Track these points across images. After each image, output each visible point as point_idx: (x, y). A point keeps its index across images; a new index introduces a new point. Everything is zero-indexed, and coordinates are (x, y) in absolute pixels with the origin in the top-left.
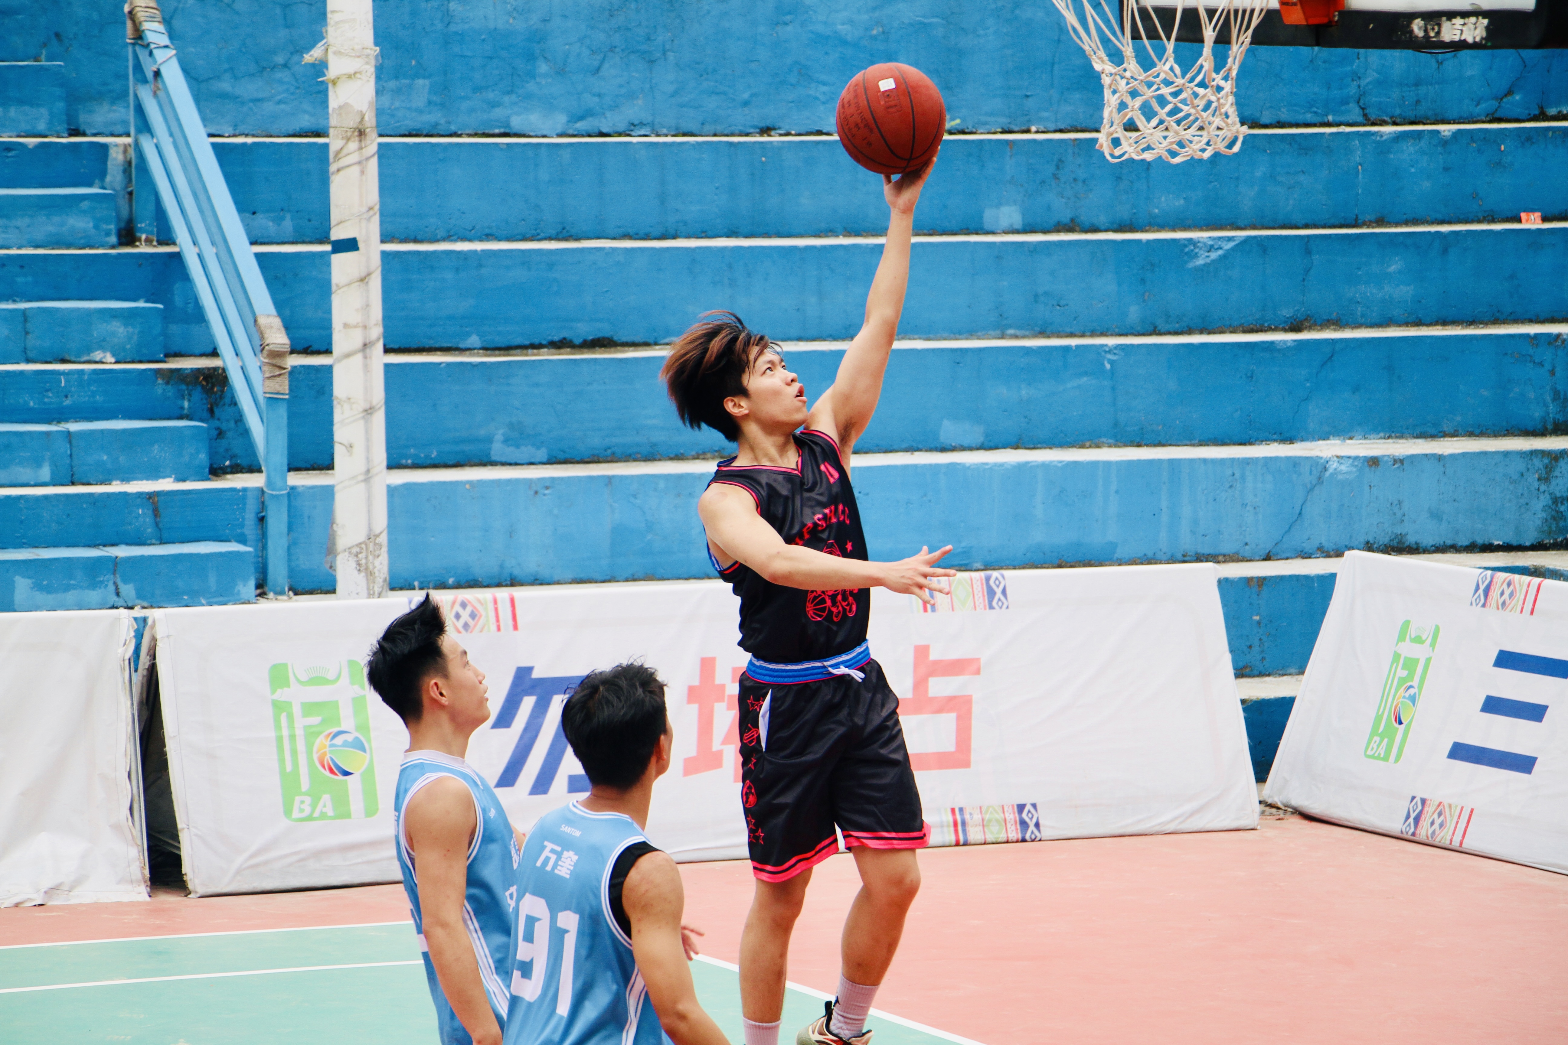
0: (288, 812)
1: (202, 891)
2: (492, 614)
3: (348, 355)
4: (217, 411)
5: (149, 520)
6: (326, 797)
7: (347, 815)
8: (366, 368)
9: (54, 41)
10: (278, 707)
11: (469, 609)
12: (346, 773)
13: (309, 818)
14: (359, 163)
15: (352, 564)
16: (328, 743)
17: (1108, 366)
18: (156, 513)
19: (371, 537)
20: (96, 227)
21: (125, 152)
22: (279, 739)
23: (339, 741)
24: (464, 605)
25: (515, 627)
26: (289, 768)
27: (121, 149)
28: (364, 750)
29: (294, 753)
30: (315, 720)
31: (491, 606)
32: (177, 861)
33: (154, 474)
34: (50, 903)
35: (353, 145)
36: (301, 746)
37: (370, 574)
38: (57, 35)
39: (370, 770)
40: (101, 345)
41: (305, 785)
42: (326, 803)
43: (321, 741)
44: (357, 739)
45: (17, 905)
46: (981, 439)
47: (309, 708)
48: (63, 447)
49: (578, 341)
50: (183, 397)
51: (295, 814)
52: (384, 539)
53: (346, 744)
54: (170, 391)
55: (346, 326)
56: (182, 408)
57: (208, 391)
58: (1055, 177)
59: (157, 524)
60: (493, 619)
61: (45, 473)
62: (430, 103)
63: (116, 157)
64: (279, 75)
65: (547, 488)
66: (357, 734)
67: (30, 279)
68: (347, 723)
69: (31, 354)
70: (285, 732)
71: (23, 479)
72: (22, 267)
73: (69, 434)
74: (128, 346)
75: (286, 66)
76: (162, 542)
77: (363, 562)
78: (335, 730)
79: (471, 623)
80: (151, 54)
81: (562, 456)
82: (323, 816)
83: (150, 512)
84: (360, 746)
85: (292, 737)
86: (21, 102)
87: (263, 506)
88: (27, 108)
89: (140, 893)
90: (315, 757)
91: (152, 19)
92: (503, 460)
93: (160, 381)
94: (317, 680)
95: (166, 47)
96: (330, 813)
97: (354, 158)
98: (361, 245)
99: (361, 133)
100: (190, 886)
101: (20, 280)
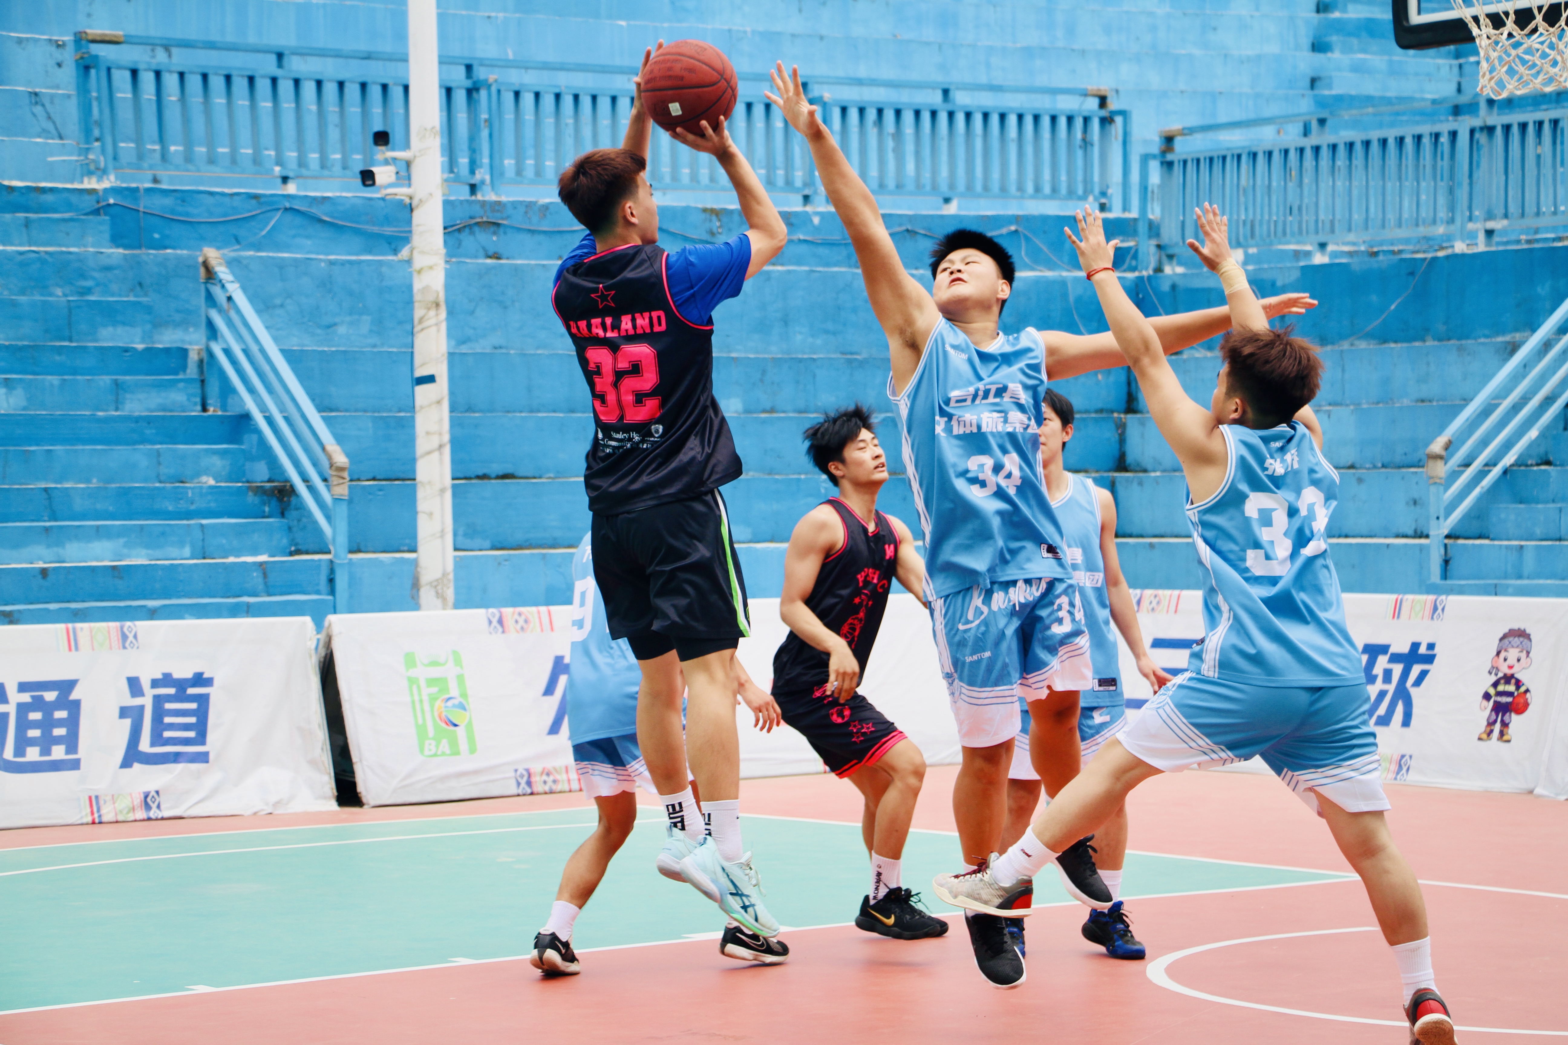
0: (422, 751)
1: (373, 803)
2: (537, 621)
3: (429, 453)
4: (286, 513)
5: (260, 580)
6: (444, 741)
7: (457, 753)
8: (441, 461)
9: (138, 288)
10: (411, 681)
11: (523, 617)
12: (456, 725)
13: (435, 755)
14: (436, 324)
15: (432, 593)
16: (443, 705)
17: (823, 491)
18: (265, 575)
19: (445, 574)
20: (188, 400)
21: (199, 354)
22: (413, 702)
23: (450, 703)
24: (520, 614)
25: (552, 629)
26: (420, 721)
27: (196, 352)
28: (464, 709)
29: (423, 711)
30: (434, 689)
31: (536, 615)
32: (354, 785)
33: (255, 552)
34: (276, 812)
35: (432, 313)
36: (427, 707)
37: (444, 599)
38: (140, 284)
39: (470, 724)
40: (207, 472)
41: (431, 734)
42: (444, 746)
43: (438, 704)
44: (461, 703)
45: (255, 814)
46: (749, 537)
47: (431, 682)
48: (198, 534)
49: (493, 475)
50: (265, 504)
51: (427, 752)
52: (451, 576)
53: (454, 706)
54: (257, 500)
55: (428, 433)
56: (264, 512)
57: (280, 500)
58: (762, 381)
59: (265, 583)
60: (538, 624)
61: (187, 551)
62: (371, 331)
63: (193, 357)
64: (279, 311)
65: (506, 560)
66: (461, 699)
67: (154, 431)
68: (454, 692)
69: (162, 478)
70: (416, 698)
71: (173, 556)
72: (149, 423)
73: (202, 526)
74: (223, 473)
75: (282, 306)
76: (269, 595)
77: (440, 591)
78: (448, 696)
79: (525, 626)
80: (223, 286)
81: (499, 546)
82: (443, 754)
83: (261, 575)
84: (462, 707)
85: (421, 701)
86: (124, 324)
87: (332, 571)
88: (128, 328)
89: (333, 805)
90: (436, 714)
91: (220, 264)
92: (463, 547)
93: (250, 494)
94: (434, 663)
95: (232, 282)
96: (448, 752)
97: (432, 321)
98: (437, 379)
99: (437, 305)
100: (364, 800)
101: (148, 432)
